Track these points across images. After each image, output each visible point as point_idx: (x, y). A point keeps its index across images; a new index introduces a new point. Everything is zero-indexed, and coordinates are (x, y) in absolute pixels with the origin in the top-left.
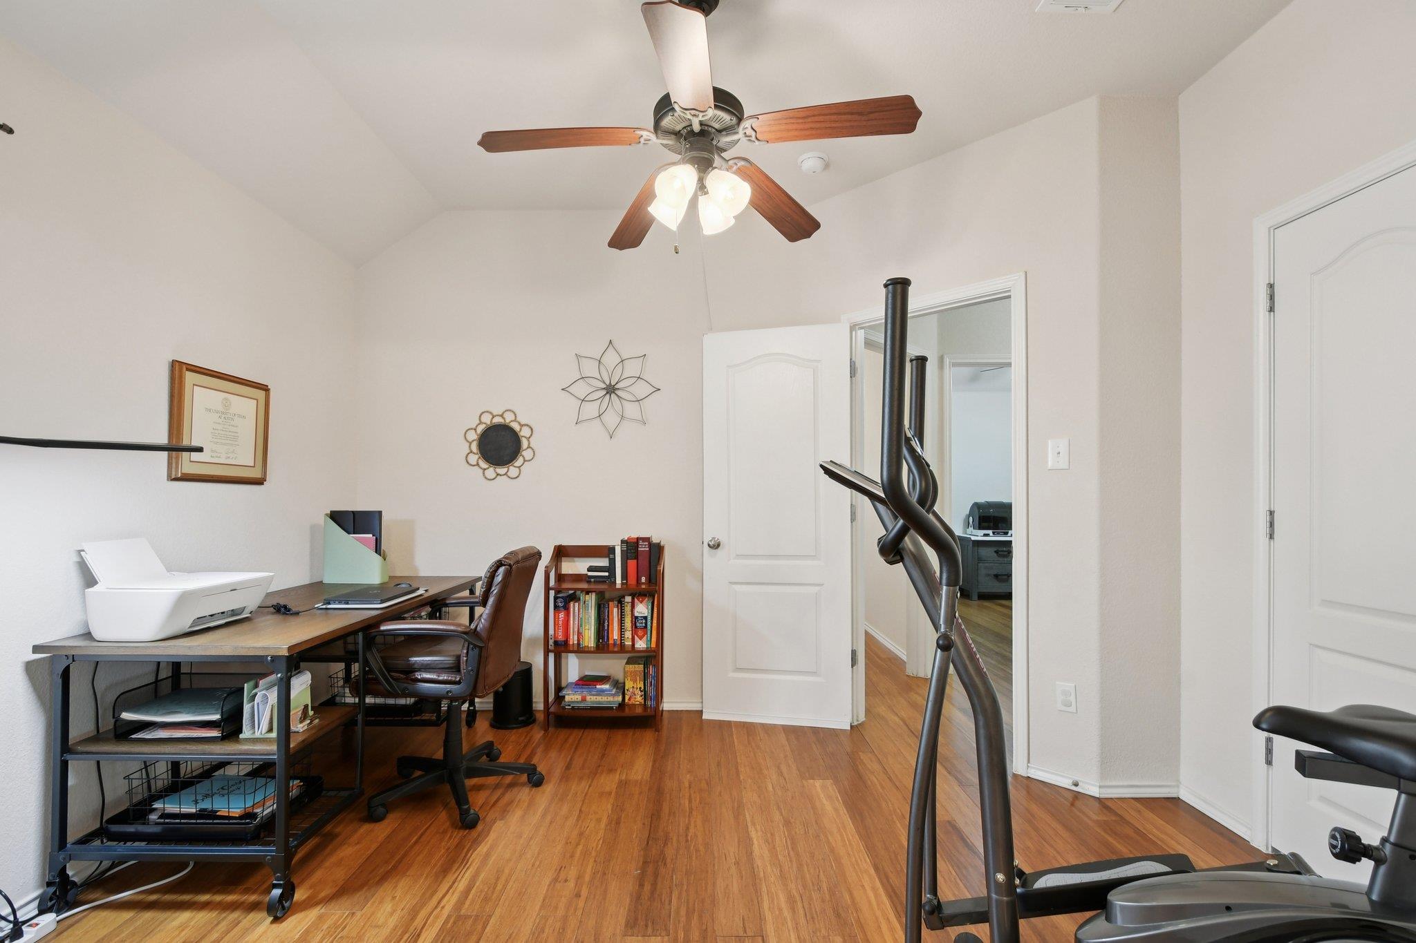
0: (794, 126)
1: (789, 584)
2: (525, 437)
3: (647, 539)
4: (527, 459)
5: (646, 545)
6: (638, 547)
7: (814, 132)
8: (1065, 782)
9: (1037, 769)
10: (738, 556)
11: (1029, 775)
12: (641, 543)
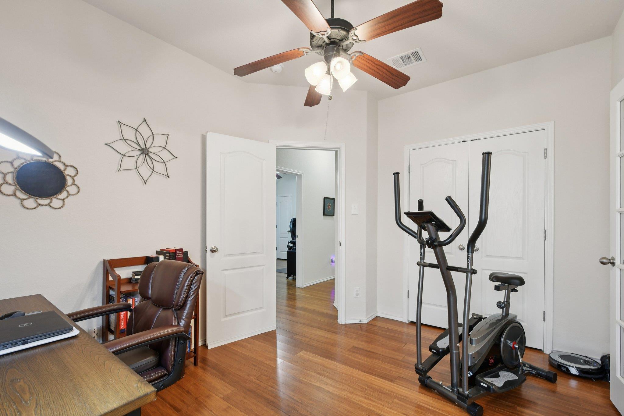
0: (369, 65)
1: (250, 267)
2: (70, 176)
3: (181, 250)
4: (71, 193)
5: (181, 254)
6: (176, 255)
7: (372, 71)
8: (358, 322)
9: (348, 320)
10: (226, 255)
11: (346, 323)
12: (178, 252)
